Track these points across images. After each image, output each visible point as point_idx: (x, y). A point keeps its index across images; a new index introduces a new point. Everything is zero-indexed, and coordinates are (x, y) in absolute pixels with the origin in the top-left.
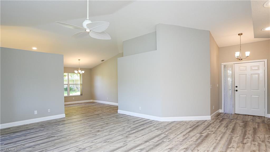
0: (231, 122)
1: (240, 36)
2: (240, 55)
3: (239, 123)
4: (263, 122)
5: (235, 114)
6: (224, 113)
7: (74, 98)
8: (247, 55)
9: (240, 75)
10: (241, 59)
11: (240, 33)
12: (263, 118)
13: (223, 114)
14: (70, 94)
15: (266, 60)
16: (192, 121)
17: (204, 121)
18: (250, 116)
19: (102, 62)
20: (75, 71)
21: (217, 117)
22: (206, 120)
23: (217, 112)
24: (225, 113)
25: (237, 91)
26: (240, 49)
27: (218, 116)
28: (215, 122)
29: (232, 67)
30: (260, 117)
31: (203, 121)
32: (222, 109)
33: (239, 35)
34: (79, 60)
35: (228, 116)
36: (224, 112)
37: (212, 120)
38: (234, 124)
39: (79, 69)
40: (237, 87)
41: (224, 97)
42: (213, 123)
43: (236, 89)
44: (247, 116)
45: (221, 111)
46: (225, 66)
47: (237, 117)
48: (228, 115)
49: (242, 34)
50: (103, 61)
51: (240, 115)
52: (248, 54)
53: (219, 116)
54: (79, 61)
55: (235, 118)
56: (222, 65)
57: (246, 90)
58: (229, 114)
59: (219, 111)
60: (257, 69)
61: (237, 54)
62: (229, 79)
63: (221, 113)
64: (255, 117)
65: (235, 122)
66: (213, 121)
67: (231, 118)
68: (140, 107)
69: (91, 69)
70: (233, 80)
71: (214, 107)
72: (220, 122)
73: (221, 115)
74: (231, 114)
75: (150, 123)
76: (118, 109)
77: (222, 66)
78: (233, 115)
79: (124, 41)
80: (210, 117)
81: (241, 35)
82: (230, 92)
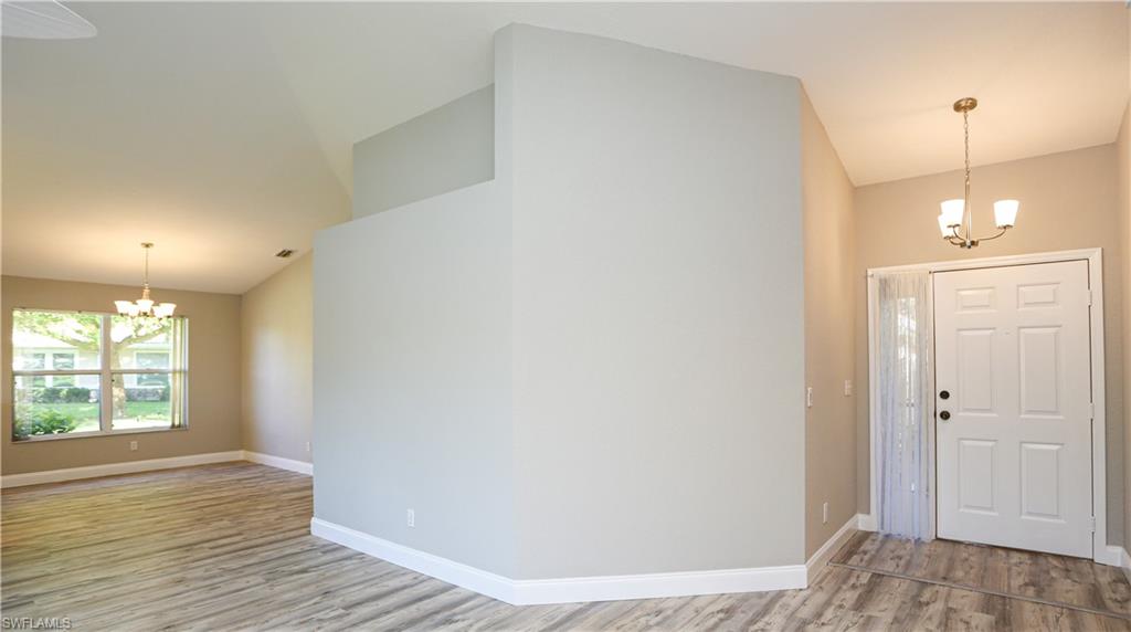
0: (920, 605)
1: (962, 114)
2: (964, 222)
3: (965, 617)
4: (1096, 599)
5: (937, 539)
6: (882, 532)
7: (134, 445)
8: (1000, 222)
9: (959, 330)
10: (973, 243)
11: (963, 95)
12: (1086, 568)
13: (877, 543)
14: (114, 422)
15: (1095, 256)
16: (698, 603)
17: (768, 598)
18: (1015, 558)
19: (280, 258)
20: (117, 303)
21: (842, 569)
22: (781, 594)
23: (848, 532)
24: (887, 536)
25: (945, 416)
26: (967, 188)
27: (850, 554)
28: (828, 603)
29: (920, 289)
30: (1070, 565)
31: (760, 595)
32: (868, 513)
33: (958, 107)
34: (147, 246)
35: (900, 558)
36: (882, 528)
37: (815, 591)
38: (936, 620)
39: (146, 291)
40: (945, 395)
41: (880, 450)
42: (819, 615)
43: (943, 405)
44: (1000, 552)
45: (863, 522)
46: (884, 284)
47: (950, 568)
48: (902, 553)
49: (973, 104)
50: (285, 254)
51: (962, 547)
52: (1006, 211)
53: (855, 559)
54: (145, 249)
55: (942, 572)
56: (869, 279)
57: (994, 415)
58: (908, 541)
59: (856, 524)
60: (1052, 300)
61: (952, 213)
62: (907, 357)
63: (867, 535)
64: (1042, 561)
65: (939, 606)
66: (821, 597)
67: (919, 574)
68: (411, 512)
69: (240, 296)
70: (928, 358)
71: (825, 510)
72: (859, 605)
73: (865, 553)
74: (918, 542)
75: (439, 617)
76: (311, 514)
77: (873, 285)
78: (925, 550)
79: (355, 145)
80: (802, 569)
81: (969, 112)
82: (910, 416)
